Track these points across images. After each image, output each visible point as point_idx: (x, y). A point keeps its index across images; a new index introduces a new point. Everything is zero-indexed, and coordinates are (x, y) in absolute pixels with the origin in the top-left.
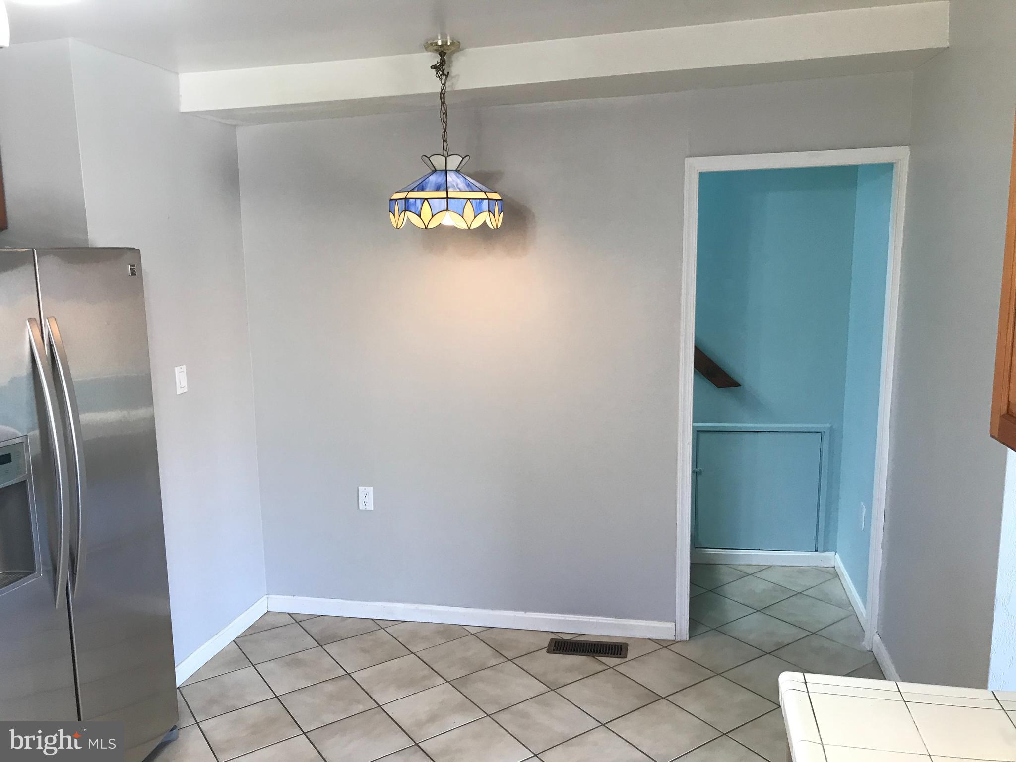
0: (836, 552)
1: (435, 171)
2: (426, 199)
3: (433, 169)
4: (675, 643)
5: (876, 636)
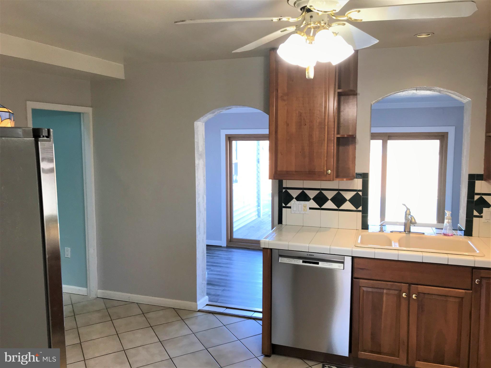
5: (99, 291)
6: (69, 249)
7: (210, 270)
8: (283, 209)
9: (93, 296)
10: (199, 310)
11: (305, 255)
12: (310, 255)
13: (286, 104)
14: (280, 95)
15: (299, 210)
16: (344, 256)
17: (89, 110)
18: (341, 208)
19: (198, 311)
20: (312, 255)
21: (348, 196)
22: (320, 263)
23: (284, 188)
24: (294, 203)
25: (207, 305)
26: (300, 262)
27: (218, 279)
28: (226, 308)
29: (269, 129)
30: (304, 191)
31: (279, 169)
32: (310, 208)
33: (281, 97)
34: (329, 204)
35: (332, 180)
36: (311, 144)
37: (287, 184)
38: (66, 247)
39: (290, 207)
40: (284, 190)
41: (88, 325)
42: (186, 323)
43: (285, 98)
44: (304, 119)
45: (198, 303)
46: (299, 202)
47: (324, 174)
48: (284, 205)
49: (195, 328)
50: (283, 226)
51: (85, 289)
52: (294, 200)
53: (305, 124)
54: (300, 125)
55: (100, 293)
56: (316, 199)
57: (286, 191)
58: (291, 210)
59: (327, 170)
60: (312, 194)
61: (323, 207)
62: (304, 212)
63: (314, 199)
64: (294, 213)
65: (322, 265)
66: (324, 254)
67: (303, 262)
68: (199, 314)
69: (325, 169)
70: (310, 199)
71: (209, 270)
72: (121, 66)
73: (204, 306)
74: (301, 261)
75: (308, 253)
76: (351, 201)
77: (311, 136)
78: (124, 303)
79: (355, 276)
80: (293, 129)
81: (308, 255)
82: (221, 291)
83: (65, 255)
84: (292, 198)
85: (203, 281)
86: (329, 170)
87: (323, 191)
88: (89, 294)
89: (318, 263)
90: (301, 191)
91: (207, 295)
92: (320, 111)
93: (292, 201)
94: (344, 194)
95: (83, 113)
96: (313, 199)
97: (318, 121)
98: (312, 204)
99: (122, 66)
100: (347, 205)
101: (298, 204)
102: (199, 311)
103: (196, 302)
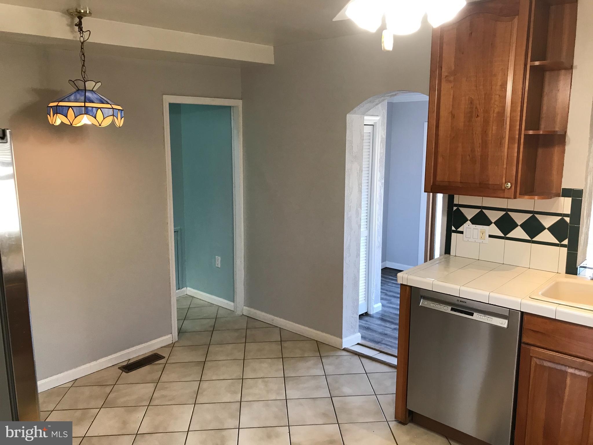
0: (187, 287)
1: (78, 90)
2: (100, 108)
3: (77, 89)
4: (174, 344)
5: (245, 308)
6: (220, 258)
7: (389, 301)
8: (453, 234)
9: (239, 313)
10: (344, 348)
11: (455, 301)
12: (460, 301)
13: (452, 87)
14: (444, 73)
15: (473, 238)
16: (509, 309)
17: (239, 103)
18: (535, 239)
19: (343, 350)
20: (463, 302)
21: (548, 222)
22: (475, 314)
23: (456, 205)
24: (468, 227)
25: (358, 344)
26: (447, 309)
27: (394, 313)
28: (380, 352)
29: (428, 122)
30: (484, 210)
31: (439, 178)
32: (490, 236)
33: (446, 76)
34: (518, 232)
35: (513, 197)
36: (484, 144)
37: (458, 199)
38: (217, 256)
39: (462, 233)
40: (455, 208)
41: (221, 344)
42: (323, 361)
43: (452, 78)
44: (476, 108)
45: (344, 340)
46: (474, 226)
47: (502, 188)
48: (453, 228)
49: (330, 369)
50: (451, 257)
51: (232, 304)
52: (469, 222)
53: (477, 116)
54: (471, 115)
55: (246, 310)
56: (499, 224)
57: (458, 209)
58: (463, 236)
59: (506, 182)
60: (494, 216)
61: (508, 236)
62: (481, 241)
63: (497, 223)
64: (467, 240)
65: (477, 316)
66: (480, 303)
67: (452, 309)
68: (345, 353)
69: (504, 181)
70: (492, 223)
71: (387, 302)
72: (270, 49)
73: (354, 344)
74: (450, 308)
75: (459, 298)
76: (553, 229)
77: (485, 133)
78: (268, 325)
79: (524, 340)
80: (461, 122)
81: (458, 301)
82: (391, 329)
83: (215, 265)
84: (465, 220)
85: (353, 314)
86: (509, 184)
87: (510, 213)
88: (235, 310)
89: (472, 315)
90: (478, 210)
91: (359, 332)
92: (499, 96)
93: (466, 223)
94: (541, 218)
95: (233, 107)
96: (495, 223)
97: (496, 110)
98: (494, 230)
99: (272, 48)
100: (546, 236)
101: (474, 229)
102: (345, 350)
103: (341, 338)
